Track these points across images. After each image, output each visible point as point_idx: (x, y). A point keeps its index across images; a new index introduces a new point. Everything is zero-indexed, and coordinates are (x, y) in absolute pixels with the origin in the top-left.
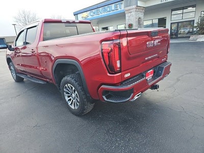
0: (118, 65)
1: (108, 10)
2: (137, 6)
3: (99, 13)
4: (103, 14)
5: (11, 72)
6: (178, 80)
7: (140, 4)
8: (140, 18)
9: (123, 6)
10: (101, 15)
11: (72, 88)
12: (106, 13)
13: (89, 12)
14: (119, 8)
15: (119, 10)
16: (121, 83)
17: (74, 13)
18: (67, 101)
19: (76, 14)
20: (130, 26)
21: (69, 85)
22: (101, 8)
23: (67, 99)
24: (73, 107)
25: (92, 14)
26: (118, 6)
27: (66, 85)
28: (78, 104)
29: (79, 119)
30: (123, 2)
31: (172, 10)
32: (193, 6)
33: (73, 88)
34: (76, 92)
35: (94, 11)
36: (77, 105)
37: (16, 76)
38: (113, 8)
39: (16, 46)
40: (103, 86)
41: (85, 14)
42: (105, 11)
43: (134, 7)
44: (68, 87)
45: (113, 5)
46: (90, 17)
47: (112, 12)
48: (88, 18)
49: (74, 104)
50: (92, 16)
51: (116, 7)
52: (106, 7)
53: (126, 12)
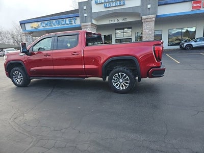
1: (63, 23)
2: (92, 24)
3: (52, 25)
4: (57, 26)
7: (94, 22)
9: (78, 21)
10: (54, 26)
12: (59, 26)
13: (41, 22)
15: (74, 24)
17: (20, 22)
19: (23, 24)
21: (120, 73)
22: (54, 21)
23: (115, 84)
25: (44, 25)
26: (73, 21)
27: (117, 74)
30: (78, 18)
31: (116, 29)
32: (128, 28)
33: (125, 75)
34: (127, 77)
35: (46, 22)
36: (126, 86)
38: (68, 22)
39: (33, 50)
40: (152, 69)
41: (35, 25)
42: (59, 24)
44: (119, 75)
45: (67, 20)
46: (41, 28)
47: (66, 25)
48: (39, 28)
49: (122, 86)
50: (44, 27)
51: (70, 21)
52: (60, 20)
53: (82, 27)
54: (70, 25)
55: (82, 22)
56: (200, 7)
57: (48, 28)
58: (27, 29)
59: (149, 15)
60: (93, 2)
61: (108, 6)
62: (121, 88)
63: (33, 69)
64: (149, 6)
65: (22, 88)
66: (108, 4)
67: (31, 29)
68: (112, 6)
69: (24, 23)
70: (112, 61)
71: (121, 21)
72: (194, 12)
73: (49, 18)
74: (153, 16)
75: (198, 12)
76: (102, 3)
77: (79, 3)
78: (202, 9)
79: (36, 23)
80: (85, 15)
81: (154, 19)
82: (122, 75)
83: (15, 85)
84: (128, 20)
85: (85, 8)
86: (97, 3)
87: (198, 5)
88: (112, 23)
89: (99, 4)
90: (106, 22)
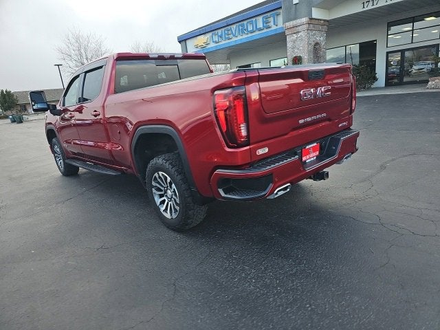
0: (244, 132)
1: (250, 28)
2: (311, 19)
3: (231, 36)
4: (240, 37)
5: (55, 157)
6: (383, 167)
7: (316, 13)
8: (317, 44)
9: (280, 19)
10: (234, 39)
11: (166, 178)
12: (245, 36)
13: (210, 34)
14: (272, 24)
15: (274, 27)
16: (250, 165)
17: (179, 38)
18: (158, 203)
19: (183, 40)
20: (297, 60)
21: (160, 173)
22: (234, 26)
23: (158, 200)
24: (168, 215)
25: (216, 39)
26: (272, 19)
27: (156, 175)
28: (178, 208)
29: (179, 236)
30: (281, 11)
31: (390, 25)
33: (169, 179)
34: (173, 186)
35: (220, 31)
36: (176, 210)
37: (65, 163)
38: (260, 25)
39: (64, 105)
40: (219, 171)
41: (201, 40)
42: (243, 31)
43: (305, 20)
44: (160, 177)
45: (260, 19)
46: (212, 45)
47: (257, 33)
48: (209, 46)
50: (216, 42)
51: (266, 22)
52: (245, 22)
53: (287, 33)
54: (265, 30)
55: (287, 20)
57: (224, 43)
67: (196, 50)
69: (185, 40)
79: (202, 36)
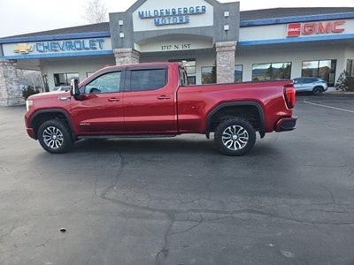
1: (78, 46)
2: (134, 50)
3: (58, 49)
4: (66, 51)
7: (137, 47)
10: (61, 52)
12: (71, 51)
13: (35, 44)
15: (99, 49)
22: (62, 42)
23: (225, 143)
25: (41, 48)
26: (97, 44)
33: (242, 128)
35: (46, 43)
38: (87, 45)
41: (23, 47)
42: (70, 47)
43: (130, 50)
45: (87, 41)
46: (36, 53)
47: (84, 51)
48: (31, 54)
49: (237, 146)
50: (41, 51)
51: (92, 44)
52: (73, 41)
53: (116, 55)
54: (91, 50)
55: (116, 46)
56: (299, 33)
57: (49, 53)
58: (5, 55)
59: (227, 40)
60: (135, 15)
61: (160, 23)
62: (236, 149)
63: (85, 122)
64: (226, 27)
65: (60, 155)
66: (160, 19)
67: (14, 54)
68: (167, 22)
69: (1, 44)
70: (223, 108)
71: (181, 49)
72: (290, 40)
73: (51, 37)
74: (232, 43)
75: (296, 40)
76: (151, 17)
77: (111, 15)
78: (301, 36)
79: (25, 44)
80: (122, 35)
81: (234, 48)
82: (238, 128)
83: (45, 151)
84: (193, 47)
85: (121, 23)
86: (142, 16)
87: (296, 30)
88: (166, 50)
89: (146, 18)
90: (157, 48)
